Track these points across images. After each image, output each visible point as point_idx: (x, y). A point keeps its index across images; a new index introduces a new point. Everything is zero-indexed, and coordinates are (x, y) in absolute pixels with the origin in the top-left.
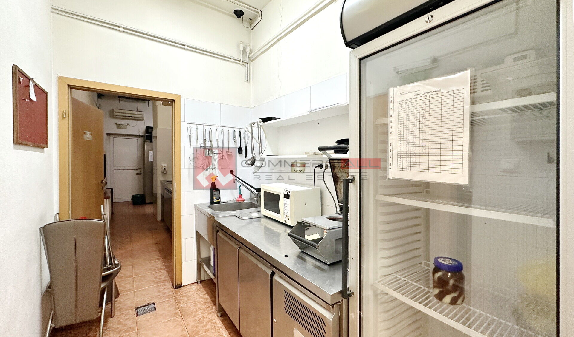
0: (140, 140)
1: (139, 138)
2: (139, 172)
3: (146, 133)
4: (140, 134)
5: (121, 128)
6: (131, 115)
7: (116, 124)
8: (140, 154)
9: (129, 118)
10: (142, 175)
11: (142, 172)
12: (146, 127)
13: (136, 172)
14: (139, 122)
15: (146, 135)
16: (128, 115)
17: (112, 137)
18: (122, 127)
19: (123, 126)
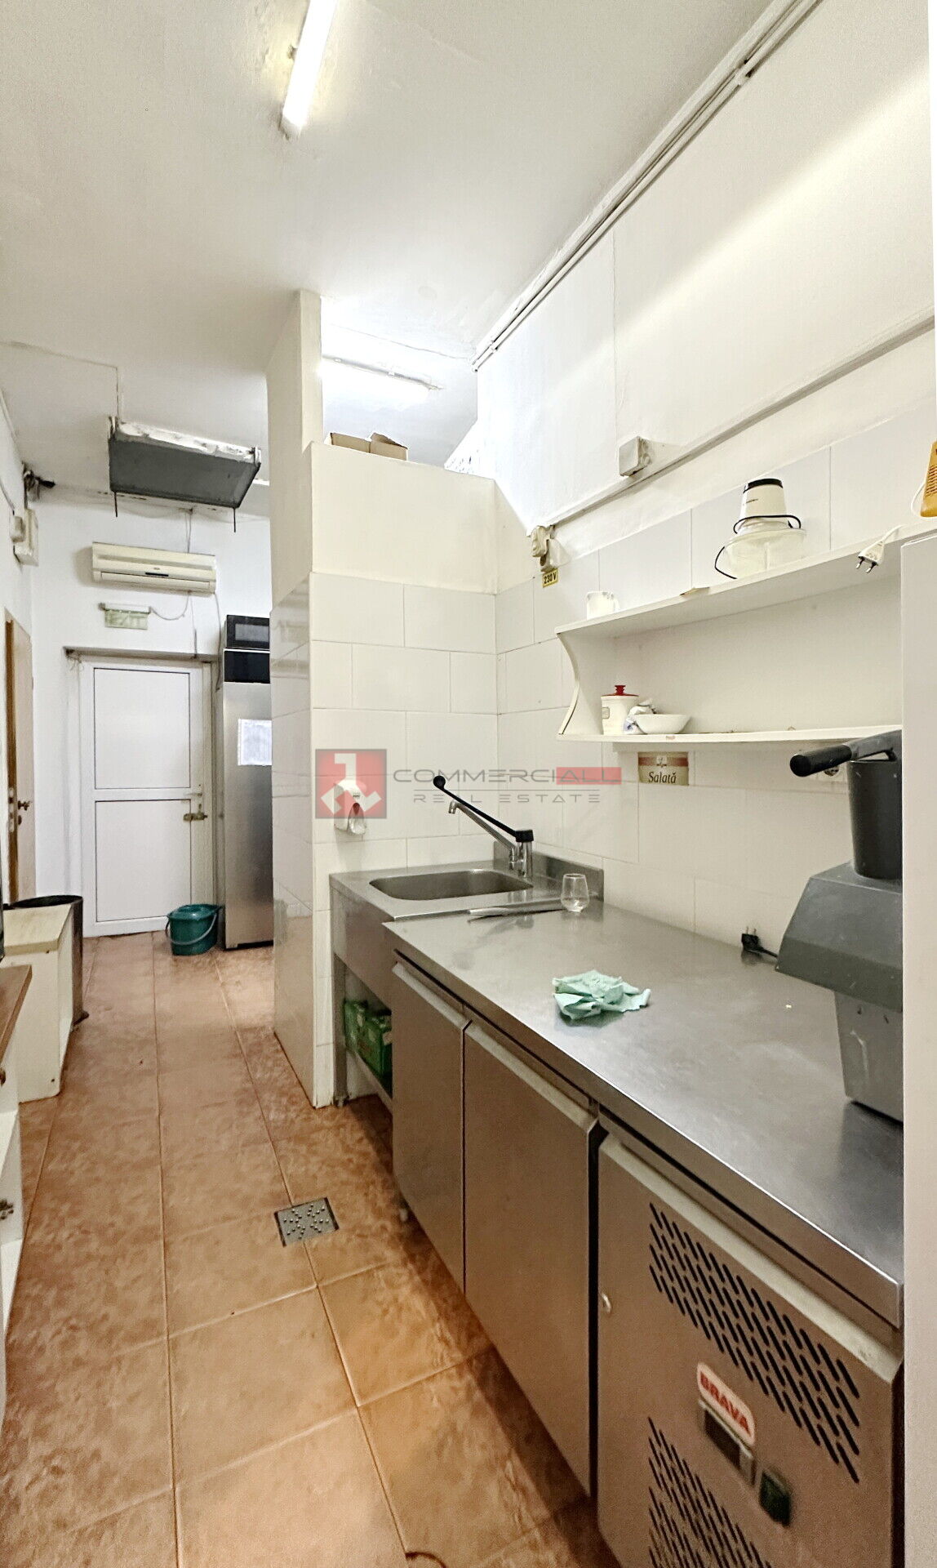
0: (200, 677)
1: (199, 671)
2: (195, 810)
3: (225, 641)
4: (200, 651)
5: (123, 626)
6: (163, 570)
7: (102, 607)
8: (200, 733)
9: (155, 580)
10: (208, 821)
11: (208, 811)
12: (224, 619)
13: (185, 809)
14: (194, 599)
15: (226, 652)
16: (150, 569)
17: (87, 666)
18: (128, 621)
19: (133, 617)
